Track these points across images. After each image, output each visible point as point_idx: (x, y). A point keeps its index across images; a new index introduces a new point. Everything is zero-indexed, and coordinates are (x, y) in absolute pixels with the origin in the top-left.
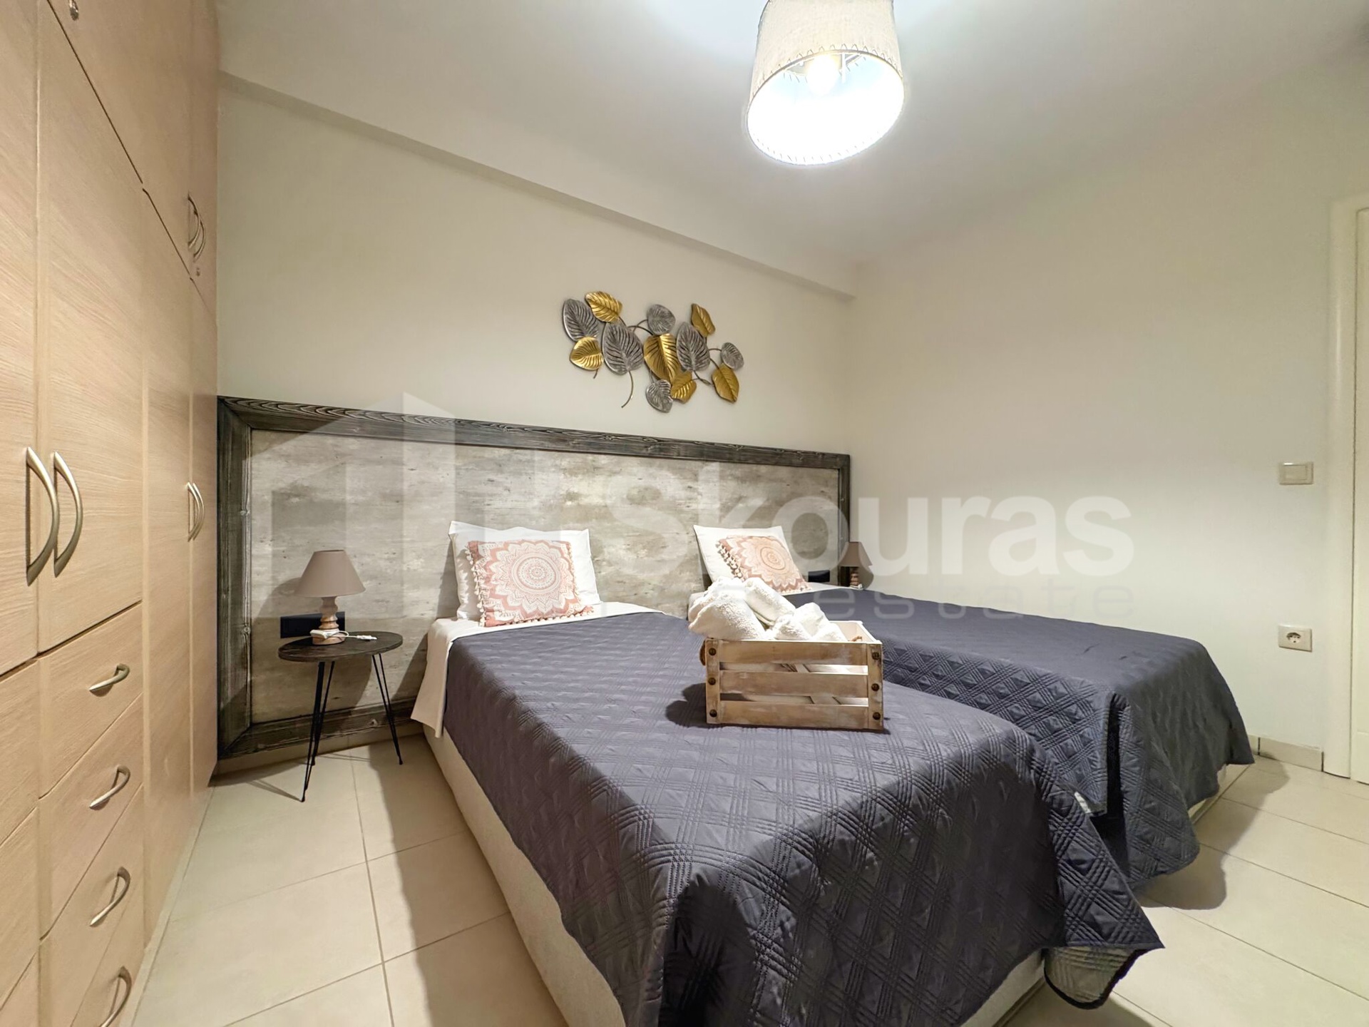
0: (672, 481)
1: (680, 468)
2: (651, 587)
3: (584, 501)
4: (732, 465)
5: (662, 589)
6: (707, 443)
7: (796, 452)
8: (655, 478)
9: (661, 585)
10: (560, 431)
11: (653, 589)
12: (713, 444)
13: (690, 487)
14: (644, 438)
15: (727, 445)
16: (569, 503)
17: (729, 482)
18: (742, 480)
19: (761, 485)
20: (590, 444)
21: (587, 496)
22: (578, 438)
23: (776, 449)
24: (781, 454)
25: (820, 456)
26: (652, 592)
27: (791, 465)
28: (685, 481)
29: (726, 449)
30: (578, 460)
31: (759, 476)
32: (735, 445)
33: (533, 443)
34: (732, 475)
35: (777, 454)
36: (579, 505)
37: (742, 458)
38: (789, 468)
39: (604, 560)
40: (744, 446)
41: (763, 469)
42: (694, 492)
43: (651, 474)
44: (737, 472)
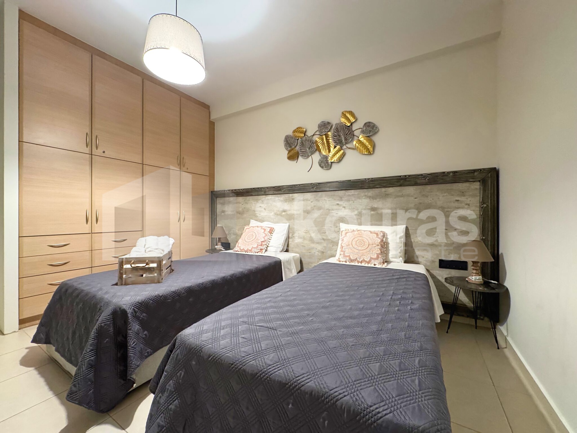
0: (327, 202)
1: (332, 195)
2: (317, 250)
3: (289, 213)
4: (365, 190)
5: (323, 252)
6: (346, 181)
7: (422, 175)
8: (319, 201)
9: (322, 250)
10: (279, 187)
11: (318, 252)
12: (350, 180)
13: (338, 204)
14: (312, 184)
15: (359, 180)
16: (283, 213)
17: (364, 200)
18: (373, 198)
19: (389, 200)
20: (289, 190)
21: (289, 210)
22: (285, 188)
23: (400, 176)
24: (406, 179)
25: (451, 174)
26: (317, 253)
27: (416, 184)
28: (335, 201)
29: (359, 182)
30: (286, 197)
31: (388, 195)
32: (366, 179)
33: (271, 192)
34: (366, 196)
35: (402, 179)
36: (287, 214)
37: (371, 185)
38: (416, 187)
39: (296, 236)
40: (372, 178)
41: (391, 190)
42: (340, 206)
43: (317, 199)
44: (369, 194)
